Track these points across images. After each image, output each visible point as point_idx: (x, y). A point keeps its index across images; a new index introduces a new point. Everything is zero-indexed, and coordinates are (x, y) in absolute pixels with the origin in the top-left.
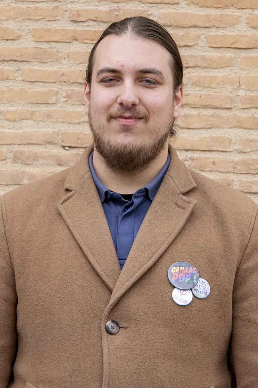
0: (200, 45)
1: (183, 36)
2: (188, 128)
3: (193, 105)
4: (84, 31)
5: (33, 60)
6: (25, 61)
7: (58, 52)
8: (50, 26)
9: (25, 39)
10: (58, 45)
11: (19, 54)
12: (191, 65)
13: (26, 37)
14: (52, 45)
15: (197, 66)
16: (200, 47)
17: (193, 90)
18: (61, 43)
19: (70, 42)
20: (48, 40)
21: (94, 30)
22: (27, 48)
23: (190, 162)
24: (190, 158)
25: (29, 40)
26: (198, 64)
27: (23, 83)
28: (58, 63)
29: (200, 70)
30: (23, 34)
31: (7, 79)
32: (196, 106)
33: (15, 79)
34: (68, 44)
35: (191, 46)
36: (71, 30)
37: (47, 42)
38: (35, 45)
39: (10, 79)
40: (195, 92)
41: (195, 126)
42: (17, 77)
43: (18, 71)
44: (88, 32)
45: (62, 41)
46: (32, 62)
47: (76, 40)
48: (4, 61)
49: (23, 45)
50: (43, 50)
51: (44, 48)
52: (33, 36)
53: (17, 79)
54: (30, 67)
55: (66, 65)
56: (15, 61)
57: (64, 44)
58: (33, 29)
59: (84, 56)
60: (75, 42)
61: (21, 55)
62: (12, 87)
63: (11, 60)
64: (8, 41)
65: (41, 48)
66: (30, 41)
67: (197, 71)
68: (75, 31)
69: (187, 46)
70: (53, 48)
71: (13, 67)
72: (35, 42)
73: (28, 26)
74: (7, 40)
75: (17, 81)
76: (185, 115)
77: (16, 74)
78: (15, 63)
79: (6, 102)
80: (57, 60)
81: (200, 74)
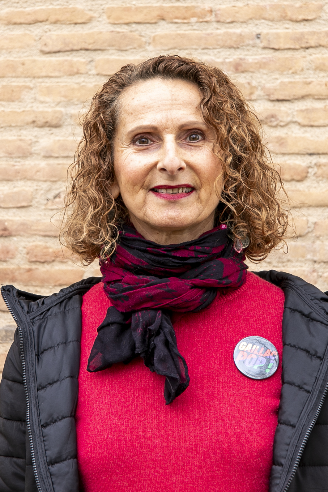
0: (323, 18)
1: (301, 7)
2: (312, 126)
3: (317, 95)
4: (173, 7)
5: (108, 48)
6: (100, 50)
7: (141, 36)
8: (129, 3)
9: (98, 21)
10: (140, 27)
11: (91, 41)
12: (313, 45)
13: (100, 19)
14: (133, 27)
15: (320, 46)
16: (324, 20)
17: (316, 76)
18: (145, 25)
19: (155, 23)
20: (127, 21)
21: (186, 5)
22: (101, 33)
23: (316, 169)
24: (316, 164)
25: (104, 22)
26: (322, 43)
27: (98, 77)
28: (141, 50)
29: (324, 50)
30: (96, 15)
31: (77, 73)
32: (321, 97)
33: (87, 73)
34: (153, 25)
35: (311, 20)
36: (156, 7)
37: (127, 24)
38: (112, 28)
39: (81, 74)
40: (319, 79)
41: (321, 122)
42: (90, 70)
43: (91, 63)
44: (178, 8)
45: (147, 21)
46: (108, 50)
47: (163, 19)
48: (72, 50)
49: (96, 30)
50: (122, 34)
51: (123, 32)
52: (109, 17)
53: (90, 73)
54: (106, 57)
55: (151, 52)
56: (87, 50)
57: (148, 25)
58: (108, 8)
59: (174, 39)
60: (162, 23)
61: (94, 42)
62: (83, 84)
63: (81, 49)
64: (77, 26)
65: (119, 32)
66: (105, 24)
67: (320, 52)
68: (161, 8)
69: (306, 20)
70: (135, 31)
71: (84, 58)
72: (110, 25)
73: (102, 5)
74: (76, 24)
75: (90, 75)
76: (307, 110)
77: (89, 67)
78: (87, 52)
79: (76, 103)
80: (140, 46)
81: (325, 56)
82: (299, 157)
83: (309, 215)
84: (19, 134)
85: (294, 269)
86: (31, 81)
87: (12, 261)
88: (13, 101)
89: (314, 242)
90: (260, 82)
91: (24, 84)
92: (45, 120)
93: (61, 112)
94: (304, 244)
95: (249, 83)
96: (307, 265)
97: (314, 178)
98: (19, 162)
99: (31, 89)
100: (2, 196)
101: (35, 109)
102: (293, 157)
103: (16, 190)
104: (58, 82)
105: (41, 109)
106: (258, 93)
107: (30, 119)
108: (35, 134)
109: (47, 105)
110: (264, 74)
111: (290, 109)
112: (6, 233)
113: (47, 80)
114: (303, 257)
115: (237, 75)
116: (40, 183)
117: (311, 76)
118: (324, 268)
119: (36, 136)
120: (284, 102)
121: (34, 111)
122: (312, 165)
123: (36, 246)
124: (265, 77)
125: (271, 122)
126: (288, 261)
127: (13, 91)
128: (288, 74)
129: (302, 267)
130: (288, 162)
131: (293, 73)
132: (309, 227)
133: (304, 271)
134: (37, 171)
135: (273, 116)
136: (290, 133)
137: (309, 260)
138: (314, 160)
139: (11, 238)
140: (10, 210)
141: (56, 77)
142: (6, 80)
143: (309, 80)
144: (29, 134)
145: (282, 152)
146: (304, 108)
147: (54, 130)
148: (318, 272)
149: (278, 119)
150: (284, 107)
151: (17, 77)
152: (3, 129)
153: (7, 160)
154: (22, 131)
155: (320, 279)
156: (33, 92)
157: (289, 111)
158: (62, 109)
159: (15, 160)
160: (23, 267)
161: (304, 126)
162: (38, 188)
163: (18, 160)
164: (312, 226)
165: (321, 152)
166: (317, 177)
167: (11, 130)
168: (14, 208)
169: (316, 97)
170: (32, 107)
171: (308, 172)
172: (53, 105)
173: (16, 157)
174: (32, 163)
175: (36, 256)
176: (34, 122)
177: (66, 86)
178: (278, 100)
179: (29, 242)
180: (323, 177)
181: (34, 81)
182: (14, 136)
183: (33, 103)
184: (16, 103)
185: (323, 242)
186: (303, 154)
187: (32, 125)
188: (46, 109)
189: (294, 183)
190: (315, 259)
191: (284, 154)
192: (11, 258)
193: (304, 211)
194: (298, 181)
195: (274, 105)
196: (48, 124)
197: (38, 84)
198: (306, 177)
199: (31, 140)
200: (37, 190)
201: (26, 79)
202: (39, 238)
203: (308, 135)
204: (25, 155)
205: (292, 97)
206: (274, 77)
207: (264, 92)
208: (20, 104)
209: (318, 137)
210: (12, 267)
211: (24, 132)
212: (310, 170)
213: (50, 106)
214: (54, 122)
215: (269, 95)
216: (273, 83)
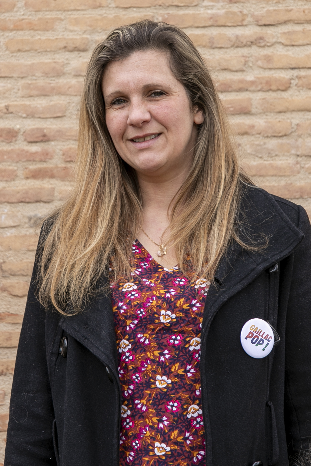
82: (283, 71)
83: (292, 118)
84: (54, 58)
85: (281, 162)
86: (62, 14)
87: (51, 161)
88: (47, 31)
89: (296, 140)
90: (249, 11)
91: (56, 16)
92: (75, 46)
93: (87, 39)
94: (288, 141)
95: (241, 12)
96: (292, 158)
97: (296, 88)
98: (54, 80)
99: (62, 20)
100: (41, 109)
101: (66, 36)
102: (278, 71)
103: (52, 103)
104: (84, 14)
105: (70, 37)
106: (249, 19)
107: (62, 45)
108: (66, 57)
109: (75, 33)
110: (253, 4)
111: (275, 32)
112: (45, 138)
113: (75, 13)
114: (288, 152)
115: (231, 5)
116: (72, 97)
117: (291, 5)
118: (306, 161)
119: (67, 59)
120: (270, 27)
121: (65, 39)
122: (294, 77)
123: (70, 149)
124: (254, 6)
125: (260, 43)
126: (276, 155)
127: (47, 22)
128: (272, 3)
129: (287, 160)
130: (274, 75)
131: (276, 3)
132: (292, 128)
133: (289, 164)
134: (69, 88)
135: (261, 38)
136: (275, 52)
137: (293, 154)
138: (295, 73)
139: (49, 143)
140: (48, 120)
141: (82, 10)
142: (41, 13)
143: (290, 8)
144: (61, 57)
145: (269, 67)
146: (286, 31)
147: (82, 54)
148: (300, 164)
149: (265, 41)
150: (270, 31)
151: (51, 11)
152: (40, 54)
153: (44, 79)
154: (56, 55)
155: (303, 170)
156: (64, 22)
157: (274, 34)
158: (88, 36)
159: (50, 79)
160: (60, 166)
161: (287, 46)
162: (70, 101)
163: (53, 79)
164: (295, 127)
165: (301, 66)
166: (298, 87)
167: (47, 55)
168: (51, 118)
169: (296, 22)
170: (63, 35)
171: (291, 83)
172: (80, 33)
173: (51, 77)
174: (65, 81)
175: (70, 157)
176: (65, 47)
177: (91, 17)
178: (265, 25)
179: (64, 145)
180: (303, 87)
181: (64, 14)
182: (50, 59)
183: (64, 31)
184: (50, 32)
185: (304, 139)
186: (287, 69)
187: (64, 50)
188: (75, 37)
189: (279, 92)
190: (298, 153)
191: (270, 69)
192: (50, 159)
193: (288, 115)
194: (283, 91)
195: (262, 29)
196: (77, 49)
197: (68, 16)
198: (289, 87)
199: (63, 62)
200: (69, 103)
201: (58, 13)
202: (72, 142)
203: (290, 53)
204: (59, 74)
205: (276, 22)
206: (261, 6)
207: (254, 19)
208: (53, 33)
209: (298, 54)
210: (51, 166)
211: (57, 56)
212: (292, 81)
213: (78, 34)
214: (82, 47)
215: (257, 21)
216: (260, 11)
